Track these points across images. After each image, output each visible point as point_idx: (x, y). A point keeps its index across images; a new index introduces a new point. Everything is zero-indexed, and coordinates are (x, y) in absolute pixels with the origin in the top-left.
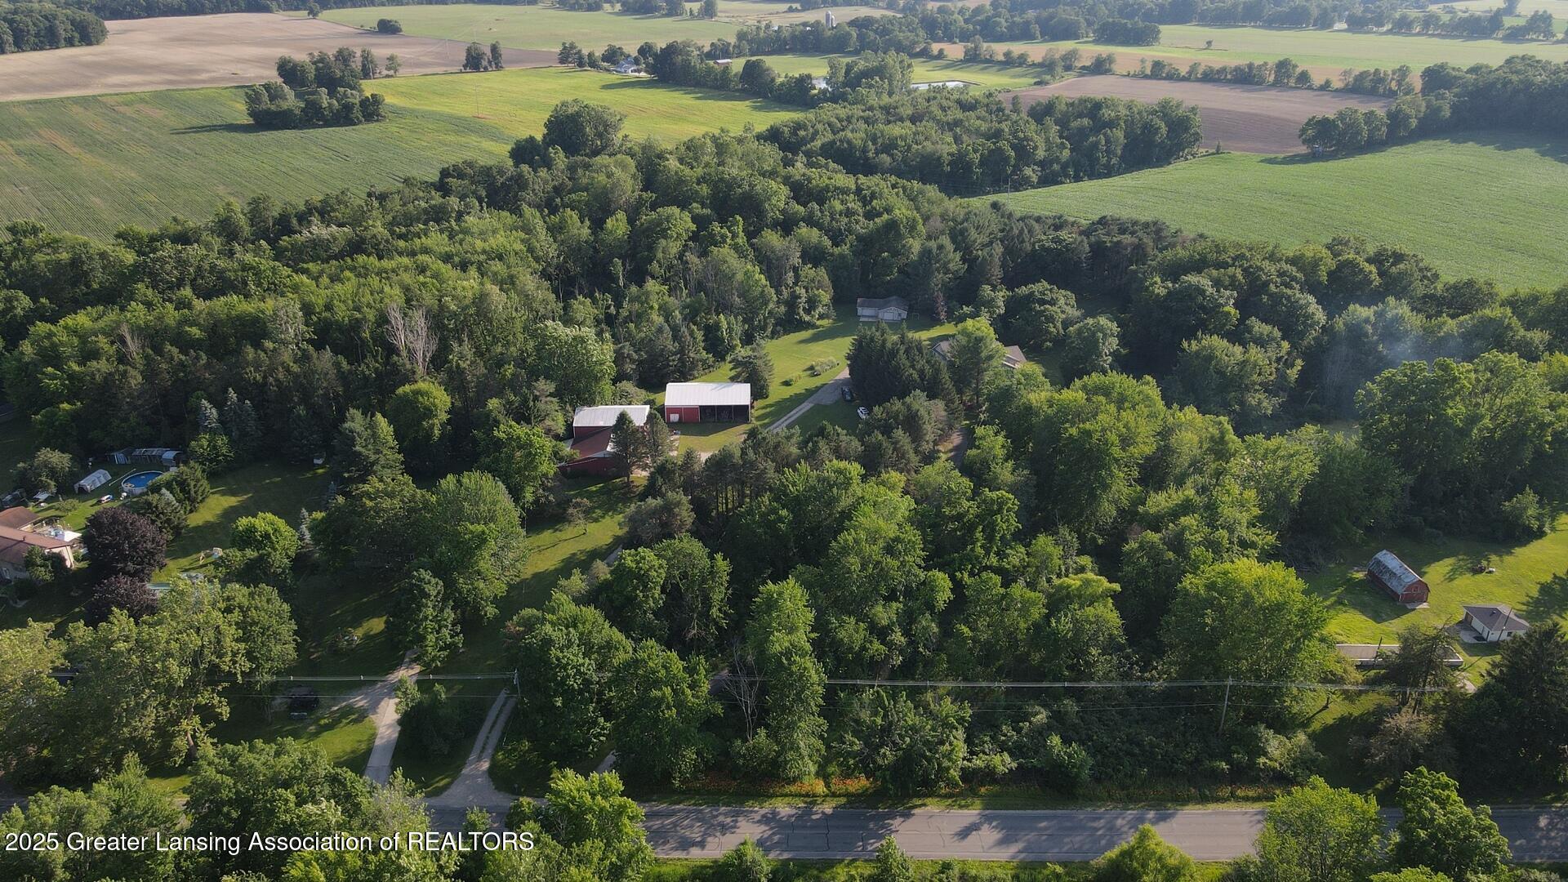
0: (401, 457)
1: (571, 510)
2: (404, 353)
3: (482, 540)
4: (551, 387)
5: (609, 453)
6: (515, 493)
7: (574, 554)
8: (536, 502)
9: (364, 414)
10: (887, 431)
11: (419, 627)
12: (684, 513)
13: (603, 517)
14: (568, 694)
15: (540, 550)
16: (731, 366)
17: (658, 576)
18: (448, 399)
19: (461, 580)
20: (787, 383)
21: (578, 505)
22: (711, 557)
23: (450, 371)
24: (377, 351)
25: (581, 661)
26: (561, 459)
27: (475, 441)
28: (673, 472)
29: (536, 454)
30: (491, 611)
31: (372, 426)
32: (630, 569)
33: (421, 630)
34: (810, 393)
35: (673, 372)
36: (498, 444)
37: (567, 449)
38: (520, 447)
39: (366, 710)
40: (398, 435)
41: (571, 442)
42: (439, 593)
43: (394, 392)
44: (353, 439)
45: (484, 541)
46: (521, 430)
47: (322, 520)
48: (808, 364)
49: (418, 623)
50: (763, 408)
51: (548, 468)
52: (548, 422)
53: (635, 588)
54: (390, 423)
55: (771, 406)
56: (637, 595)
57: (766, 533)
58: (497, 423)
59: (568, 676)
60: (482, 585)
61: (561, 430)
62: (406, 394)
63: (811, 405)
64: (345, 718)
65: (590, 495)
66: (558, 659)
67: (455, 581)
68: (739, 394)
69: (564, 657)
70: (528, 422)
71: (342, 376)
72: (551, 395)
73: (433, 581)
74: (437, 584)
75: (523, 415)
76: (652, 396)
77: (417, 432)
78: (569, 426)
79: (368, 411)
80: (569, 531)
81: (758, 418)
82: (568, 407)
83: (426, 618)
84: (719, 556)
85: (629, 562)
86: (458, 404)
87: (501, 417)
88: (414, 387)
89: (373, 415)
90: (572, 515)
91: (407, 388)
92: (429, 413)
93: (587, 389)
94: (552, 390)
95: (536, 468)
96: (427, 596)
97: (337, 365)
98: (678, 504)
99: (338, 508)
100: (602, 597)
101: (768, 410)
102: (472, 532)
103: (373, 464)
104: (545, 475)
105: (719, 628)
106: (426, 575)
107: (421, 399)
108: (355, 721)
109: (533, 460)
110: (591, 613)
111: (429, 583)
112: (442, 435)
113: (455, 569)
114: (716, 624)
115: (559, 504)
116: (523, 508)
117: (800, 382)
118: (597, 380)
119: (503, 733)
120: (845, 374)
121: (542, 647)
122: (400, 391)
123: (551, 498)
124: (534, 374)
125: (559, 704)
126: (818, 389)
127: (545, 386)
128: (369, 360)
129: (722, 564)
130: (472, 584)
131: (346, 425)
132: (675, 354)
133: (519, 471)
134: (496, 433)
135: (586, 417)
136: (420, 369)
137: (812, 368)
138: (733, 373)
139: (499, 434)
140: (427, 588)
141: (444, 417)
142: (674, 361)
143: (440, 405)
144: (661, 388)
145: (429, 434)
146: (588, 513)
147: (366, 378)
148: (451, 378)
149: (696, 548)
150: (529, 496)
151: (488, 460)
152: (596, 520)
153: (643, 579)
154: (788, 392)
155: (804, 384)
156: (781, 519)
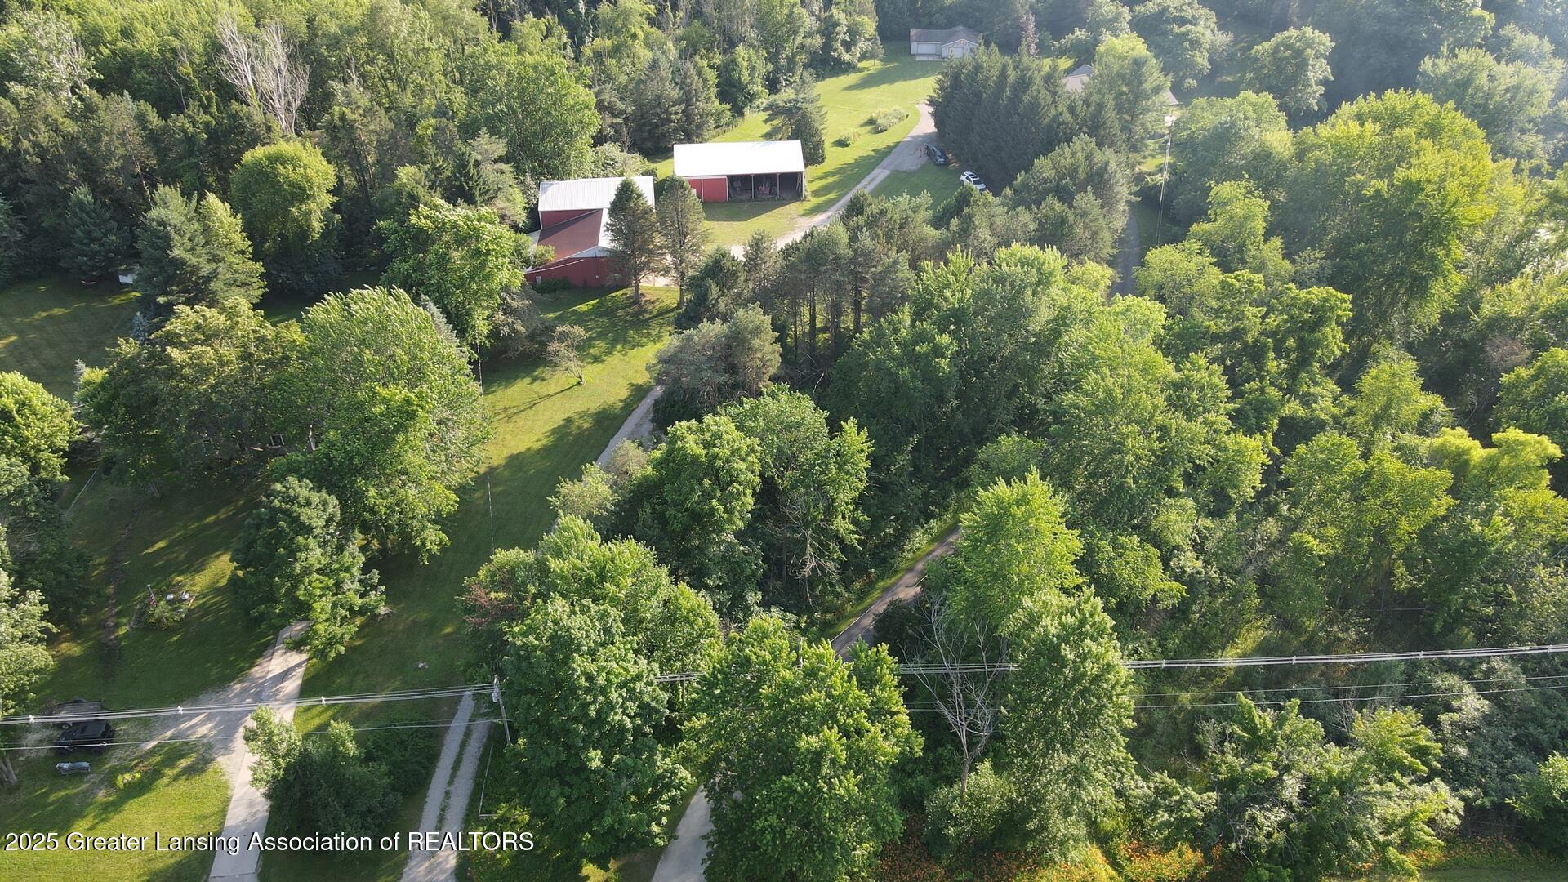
0: (259, 267)
1: (553, 346)
2: (254, 100)
3: (406, 415)
4: (500, 147)
5: (604, 250)
6: (459, 322)
7: (569, 421)
8: (494, 334)
9: (186, 194)
10: (1066, 197)
11: (295, 587)
12: (767, 348)
13: (609, 353)
14: (612, 739)
15: (509, 415)
16: (765, 115)
17: (748, 471)
18: (330, 170)
19: (372, 492)
20: (842, 143)
21: (564, 337)
22: (834, 427)
23: (332, 128)
24: (209, 98)
25: (634, 670)
26: (526, 262)
27: (381, 238)
28: (735, 274)
29: (488, 253)
30: (433, 538)
31: (201, 215)
32: (695, 460)
33: (301, 593)
34: (881, 156)
35: (676, 130)
36: (421, 240)
37: (532, 245)
38: (460, 241)
39: (209, 746)
40: (249, 229)
41: (536, 235)
42: (329, 521)
43: (239, 160)
44: (167, 239)
45: (412, 416)
46: (457, 214)
47: (101, 385)
48: (866, 118)
49: (296, 581)
50: (821, 178)
51: (510, 276)
52: (500, 203)
53: (707, 495)
54: (235, 211)
55: (832, 174)
56: (713, 510)
57: (913, 376)
58: (414, 201)
59: (611, 706)
60: (411, 492)
61: (521, 217)
62: (257, 163)
63: (886, 173)
64: (172, 766)
65: (581, 319)
66: (590, 678)
67: (360, 496)
68: (786, 157)
69: (600, 669)
70: (470, 200)
71: (153, 138)
72: (500, 160)
73: (315, 498)
74: (325, 503)
75: (460, 190)
76: (652, 166)
77: (284, 224)
78: (532, 211)
79: (194, 190)
80: (555, 380)
81: (816, 193)
82: (529, 181)
83: (306, 571)
84: (850, 425)
85: (692, 445)
86: (350, 181)
87: (421, 191)
88: (270, 149)
89: (202, 196)
90: (556, 353)
91: (259, 152)
92: (300, 193)
93: (558, 152)
94: (502, 151)
95: (488, 277)
96: (308, 530)
97: (141, 118)
98: (757, 331)
99: (127, 363)
100: (645, 512)
101: (831, 180)
102: (384, 401)
103: (208, 279)
104: (506, 289)
105: (845, 548)
106: (300, 488)
107: (280, 167)
108: (190, 771)
109: (483, 265)
110: (630, 552)
111: (308, 504)
112: (327, 232)
113: (358, 471)
114: (840, 541)
115: (531, 337)
116: (473, 346)
117: (859, 142)
118: (570, 135)
119: (477, 786)
120: (927, 126)
121: (550, 653)
122: (248, 157)
123: (519, 327)
124: (469, 130)
125: (596, 763)
126: (890, 149)
127: (489, 145)
128: (193, 107)
129: (855, 439)
130: (393, 492)
131: (153, 213)
132: (676, 103)
133: (462, 284)
134: (413, 219)
135: (557, 197)
136: (281, 124)
137: (871, 122)
138: (768, 128)
139: (420, 219)
140: (305, 515)
141: (327, 200)
142: (677, 113)
143: (317, 180)
144: (666, 153)
145: (304, 232)
146: (581, 348)
147: (190, 140)
148: (334, 139)
149: (804, 410)
150: (482, 327)
151: (405, 266)
152: (596, 359)
153: (720, 477)
154: (848, 156)
155: (865, 145)
156: (938, 351)
